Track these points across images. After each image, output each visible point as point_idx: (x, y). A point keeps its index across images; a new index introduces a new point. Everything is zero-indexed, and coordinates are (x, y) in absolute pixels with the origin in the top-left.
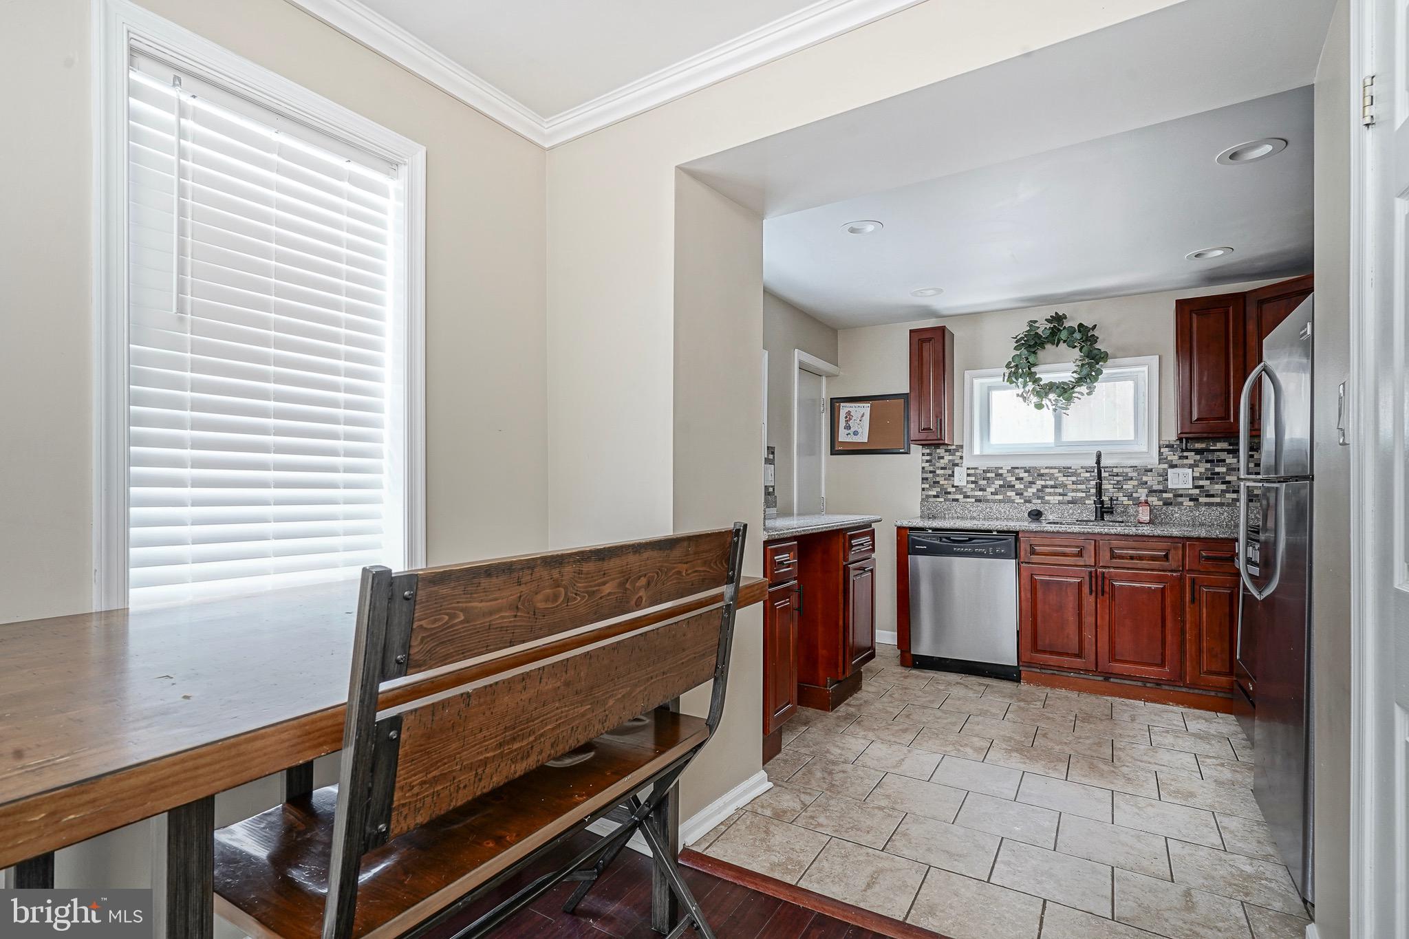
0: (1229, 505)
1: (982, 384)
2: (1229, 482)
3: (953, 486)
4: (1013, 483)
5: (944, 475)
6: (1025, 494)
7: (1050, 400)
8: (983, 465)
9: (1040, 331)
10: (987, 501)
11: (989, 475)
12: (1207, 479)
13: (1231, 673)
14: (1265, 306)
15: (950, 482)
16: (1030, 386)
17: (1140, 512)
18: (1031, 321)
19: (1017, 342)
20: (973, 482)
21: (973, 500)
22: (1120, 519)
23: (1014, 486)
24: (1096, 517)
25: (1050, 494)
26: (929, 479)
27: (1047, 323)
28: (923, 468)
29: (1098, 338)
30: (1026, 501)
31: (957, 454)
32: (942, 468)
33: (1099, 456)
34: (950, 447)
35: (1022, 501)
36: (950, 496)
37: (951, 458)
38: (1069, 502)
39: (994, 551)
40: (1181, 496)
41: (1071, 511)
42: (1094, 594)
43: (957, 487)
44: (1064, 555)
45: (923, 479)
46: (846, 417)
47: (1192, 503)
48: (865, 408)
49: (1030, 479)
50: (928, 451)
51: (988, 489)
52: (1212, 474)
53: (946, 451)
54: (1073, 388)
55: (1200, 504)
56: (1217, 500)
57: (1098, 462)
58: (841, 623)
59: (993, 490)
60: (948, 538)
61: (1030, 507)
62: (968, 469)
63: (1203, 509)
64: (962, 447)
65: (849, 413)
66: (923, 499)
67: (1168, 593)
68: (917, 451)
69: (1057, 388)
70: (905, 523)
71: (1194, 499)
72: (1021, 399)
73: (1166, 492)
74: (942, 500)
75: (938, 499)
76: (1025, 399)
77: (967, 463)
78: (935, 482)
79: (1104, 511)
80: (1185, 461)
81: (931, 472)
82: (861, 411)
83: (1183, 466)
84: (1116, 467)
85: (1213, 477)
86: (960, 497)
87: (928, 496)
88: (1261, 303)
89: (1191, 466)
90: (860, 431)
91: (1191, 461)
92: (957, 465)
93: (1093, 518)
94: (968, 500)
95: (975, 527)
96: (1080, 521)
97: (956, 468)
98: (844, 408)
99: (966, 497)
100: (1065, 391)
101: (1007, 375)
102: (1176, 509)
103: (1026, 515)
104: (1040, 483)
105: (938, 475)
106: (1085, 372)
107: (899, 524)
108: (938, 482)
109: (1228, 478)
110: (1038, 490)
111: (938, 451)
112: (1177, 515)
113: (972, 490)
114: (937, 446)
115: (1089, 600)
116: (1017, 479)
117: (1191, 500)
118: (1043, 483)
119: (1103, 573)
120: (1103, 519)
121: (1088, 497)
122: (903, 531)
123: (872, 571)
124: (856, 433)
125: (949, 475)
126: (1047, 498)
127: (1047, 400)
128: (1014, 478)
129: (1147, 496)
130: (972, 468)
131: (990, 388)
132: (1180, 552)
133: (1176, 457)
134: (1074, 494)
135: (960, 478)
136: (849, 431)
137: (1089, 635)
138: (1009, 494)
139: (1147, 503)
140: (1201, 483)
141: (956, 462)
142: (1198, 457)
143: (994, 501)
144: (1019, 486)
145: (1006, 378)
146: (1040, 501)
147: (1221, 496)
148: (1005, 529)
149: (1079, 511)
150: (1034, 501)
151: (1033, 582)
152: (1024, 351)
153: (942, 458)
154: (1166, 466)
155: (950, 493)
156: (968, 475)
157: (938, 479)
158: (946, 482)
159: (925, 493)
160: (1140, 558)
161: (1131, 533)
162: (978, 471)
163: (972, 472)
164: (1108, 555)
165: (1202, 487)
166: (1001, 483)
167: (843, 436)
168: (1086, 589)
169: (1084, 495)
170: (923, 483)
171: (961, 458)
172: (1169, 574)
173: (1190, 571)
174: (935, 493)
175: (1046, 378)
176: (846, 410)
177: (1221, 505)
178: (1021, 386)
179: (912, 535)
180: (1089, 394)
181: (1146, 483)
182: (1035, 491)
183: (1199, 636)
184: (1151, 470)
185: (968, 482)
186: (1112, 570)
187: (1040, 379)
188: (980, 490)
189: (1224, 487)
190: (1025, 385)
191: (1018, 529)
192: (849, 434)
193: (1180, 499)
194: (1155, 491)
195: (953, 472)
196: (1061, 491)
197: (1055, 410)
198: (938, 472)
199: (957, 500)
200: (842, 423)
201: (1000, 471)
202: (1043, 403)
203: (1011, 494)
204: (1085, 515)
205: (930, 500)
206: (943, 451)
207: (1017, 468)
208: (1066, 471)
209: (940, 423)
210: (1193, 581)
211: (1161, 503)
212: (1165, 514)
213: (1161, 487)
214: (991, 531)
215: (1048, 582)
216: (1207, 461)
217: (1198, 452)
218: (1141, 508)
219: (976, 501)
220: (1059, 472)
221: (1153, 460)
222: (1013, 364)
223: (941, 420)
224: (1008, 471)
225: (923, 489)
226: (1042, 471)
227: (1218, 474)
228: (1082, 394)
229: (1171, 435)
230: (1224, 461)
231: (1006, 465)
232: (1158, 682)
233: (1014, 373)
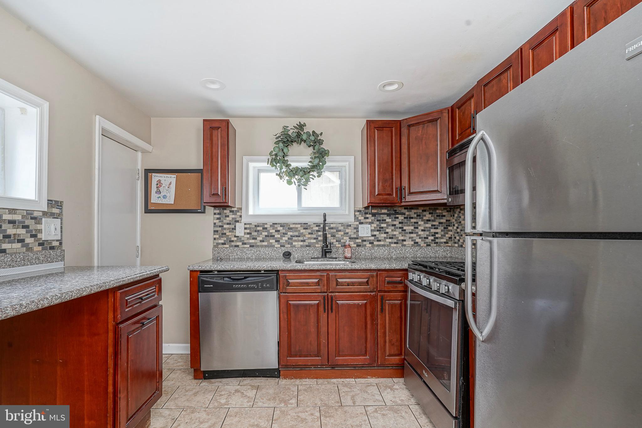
0: (388, 246)
1: (254, 167)
2: (387, 233)
3: (235, 236)
4: (273, 234)
5: (229, 229)
6: (281, 241)
7: (296, 179)
8: (255, 221)
9: (290, 133)
10: (258, 246)
11: (258, 228)
12: (378, 231)
13: (400, 354)
14: (412, 128)
15: (233, 234)
16: (284, 169)
17: (346, 251)
18: (285, 126)
19: (277, 138)
20: (248, 234)
21: (248, 246)
22: (334, 256)
23: (274, 236)
24: (322, 256)
25: (296, 241)
26: (219, 231)
27: (294, 128)
28: (215, 224)
29: (323, 141)
30: (281, 246)
31: (238, 214)
32: (228, 224)
33: (325, 216)
34: (233, 209)
35: (279, 246)
36: (233, 244)
37: (233, 216)
38: (307, 246)
39: (262, 286)
40: (365, 241)
41: (308, 252)
42: (326, 311)
43: (238, 237)
44: (308, 284)
45: (215, 231)
46: (157, 184)
47: (370, 245)
48: (172, 179)
49: (284, 231)
50: (217, 211)
51: (258, 238)
52: (380, 228)
53: (231, 211)
54: (309, 172)
55: (375, 246)
56: (382, 243)
57: (325, 220)
58: (110, 389)
59: (261, 239)
60: (230, 278)
61: (284, 250)
62: (245, 224)
63: (376, 248)
64: (241, 209)
65: (159, 181)
66: (215, 246)
67: (368, 306)
68: (210, 210)
69: (301, 171)
70: (196, 268)
71: (371, 243)
72: (278, 177)
73: (357, 238)
74: (228, 246)
75: (225, 246)
76: (281, 178)
77: (244, 220)
78: (223, 234)
79: (326, 252)
80: (367, 220)
81: (220, 226)
82: (169, 180)
83: (366, 223)
84: (332, 223)
85: (380, 229)
86: (240, 244)
87: (218, 244)
88: (409, 126)
89: (371, 223)
90: (168, 195)
91: (370, 220)
92: (238, 221)
93: (320, 256)
94: (245, 246)
95: (249, 269)
96: (313, 258)
97: (237, 224)
98: (155, 178)
99: (244, 244)
100: (305, 172)
101: (270, 160)
102: (363, 249)
103: (282, 255)
104: (290, 234)
105: (225, 229)
106: (317, 161)
107: (191, 268)
108: (225, 234)
109: (387, 230)
110: (289, 239)
111: (225, 211)
112: (363, 253)
113: (248, 238)
114: (225, 207)
115: (323, 316)
116: (276, 231)
117: (370, 243)
118: (291, 234)
119: (332, 297)
120: (326, 255)
121: (317, 243)
122: (195, 274)
123: (157, 318)
124: (165, 197)
125: (233, 229)
126: (294, 243)
127: (294, 179)
128: (274, 231)
129: (349, 241)
130: (248, 224)
131: (260, 171)
132: (375, 279)
133: (363, 218)
134: (309, 241)
135: (240, 231)
136: (159, 195)
137: (323, 341)
138: (271, 241)
139: (349, 246)
140: (375, 233)
141: (237, 219)
142: (373, 218)
143: (262, 246)
144: (277, 236)
145: (270, 162)
146: (289, 246)
147: (384, 241)
148: (270, 269)
149: (312, 252)
150: (287, 246)
151: (288, 306)
152: (281, 145)
153: (228, 216)
154: (358, 223)
155: (233, 241)
156: (245, 229)
157: (225, 231)
158: (230, 234)
159: (216, 241)
160: (353, 284)
161: (348, 268)
162: (251, 226)
163: (248, 226)
164: (335, 283)
165: (375, 235)
166: (266, 234)
167: (154, 199)
168: (321, 309)
169: (315, 241)
170: (214, 234)
171: (241, 216)
172: (369, 294)
173: (380, 291)
174: (223, 242)
175: (294, 165)
176: (158, 179)
177: (384, 246)
178: (279, 169)
179: (202, 277)
180: (319, 176)
181: (348, 233)
182: (287, 239)
183: (385, 333)
184: (350, 226)
185: (245, 233)
186: (337, 294)
187: (290, 165)
188: (254, 239)
189: (385, 235)
190: (281, 169)
191: (278, 269)
192: (160, 197)
193: (364, 243)
194: (352, 238)
195: (235, 226)
196: (301, 238)
197: (299, 186)
198: (225, 226)
199: (237, 246)
200: (154, 189)
201: (266, 226)
202: (292, 180)
203: (272, 241)
204: (315, 254)
205: (220, 246)
206: (229, 211)
207: (276, 224)
208: (306, 226)
209: (225, 190)
210: (382, 297)
211: (355, 245)
212: (357, 252)
213: (355, 236)
214: (260, 271)
215: (297, 306)
216: (378, 221)
217: (374, 215)
218: (346, 249)
219: (251, 246)
220: (301, 226)
221: (351, 219)
222: (274, 153)
223: (226, 188)
224: (271, 226)
225: (215, 239)
226: (291, 226)
227: (382, 228)
228: (315, 177)
229: (360, 206)
230: (385, 220)
231: (270, 221)
232: (363, 366)
233: (275, 159)
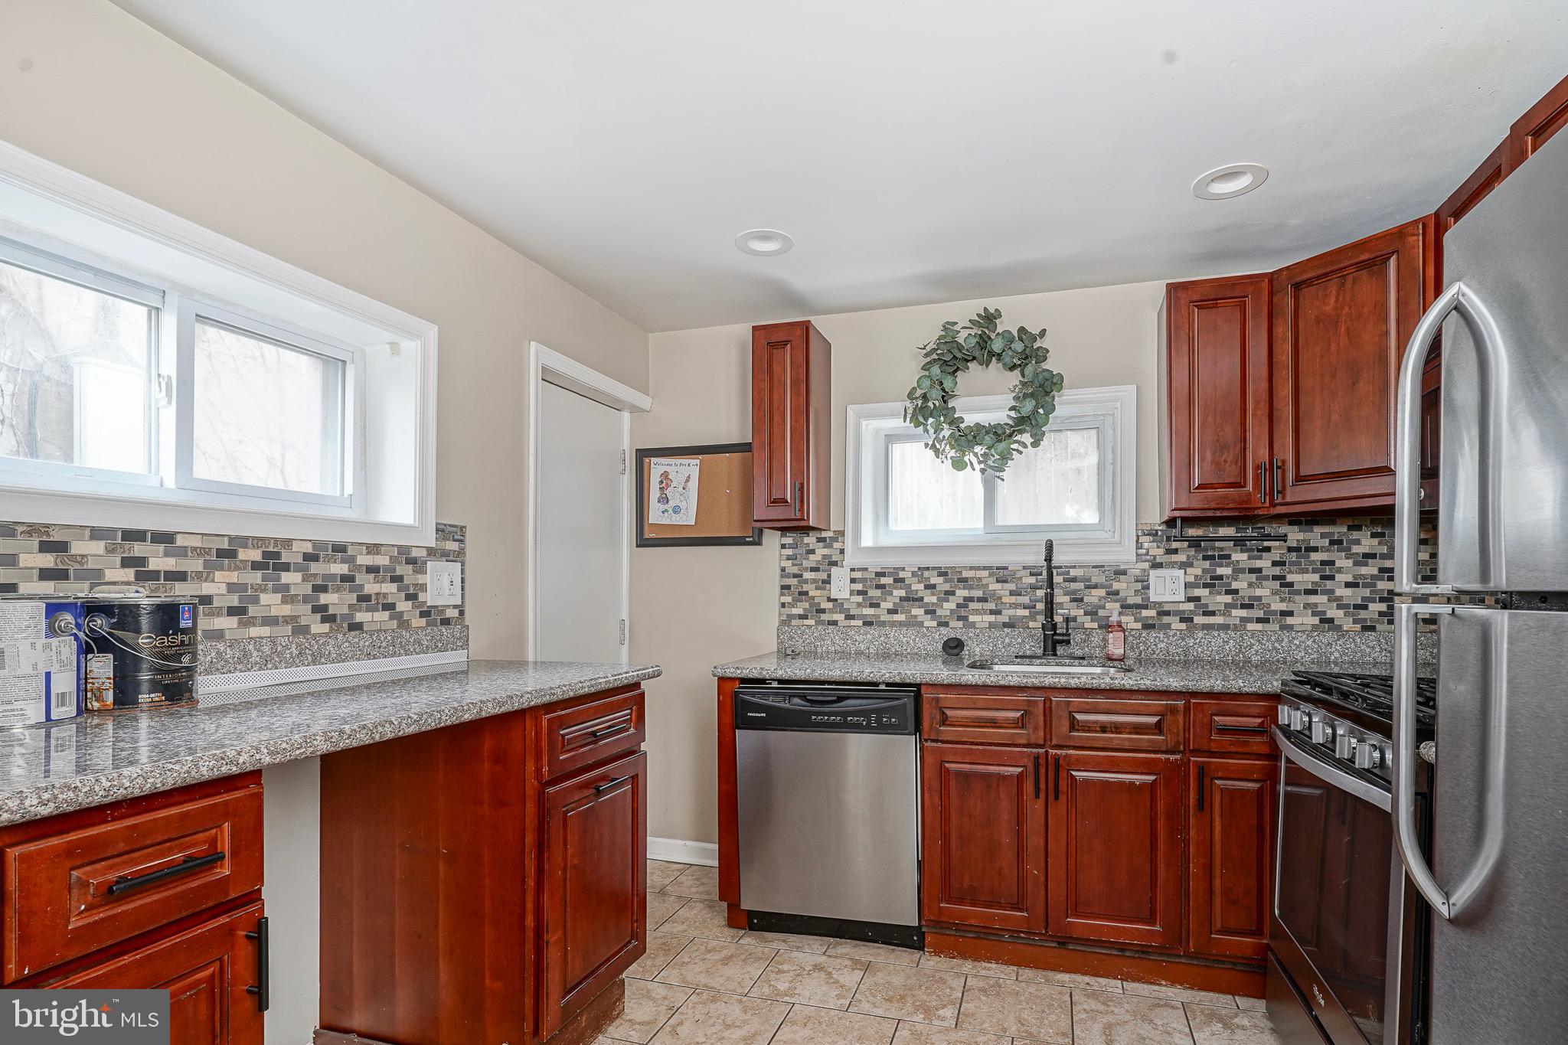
0: (1236, 628)
1: (877, 431)
2: (1236, 592)
3: (829, 600)
4: (920, 594)
5: (814, 581)
6: (939, 612)
7: (976, 455)
8: (875, 563)
9: (960, 339)
10: (883, 624)
11: (884, 580)
12: (1205, 586)
14: (1306, 293)
15: (825, 593)
16: (946, 432)
17: (1111, 641)
18: (946, 323)
19: (926, 355)
20: (859, 593)
21: (860, 623)
22: (1079, 653)
23: (921, 599)
24: (1045, 650)
25: (976, 612)
26: (792, 588)
27: (971, 326)
28: (783, 570)
29: (1048, 352)
30: (940, 624)
31: (836, 545)
32: (813, 570)
33: (1049, 547)
34: (824, 534)
35: (934, 624)
36: (824, 617)
37: (826, 551)
38: (1005, 625)
39: (879, 720)
40: (1168, 613)
41: (1007, 640)
42: (1042, 795)
43: (836, 600)
44: (994, 723)
45: (783, 587)
46: (661, 482)
47: (1183, 626)
48: (691, 467)
49: (947, 587)
50: (788, 540)
51: (884, 605)
52: (1212, 578)
53: (820, 540)
54: (1010, 436)
55: (1196, 626)
56: (1218, 620)
57: (1049, 559)
58: (530, 921)
59: (890, 606)
60: (803, 697)
61: (946, 633)
62: (852, 570)
63: (1200, 635)
64: (842, 533)
65: (665, 475)
66: (783, 623)
67: (1161, 792)
68: (772, 540)
69: (988, 433)
70: (730, 672)
71: (1186, 619)
72: (930, 453)
73: (1146, 607)
74: (811, 622)
75: (806, 622)
76: (937, 453)
77: (851, 559)
78: (801, 593)
79: (1054, 642)
80: (1175, 558)
81: (795, 576)
82: (685, 471)
83: (1172, 565)
84: (1075, 567)
85: (1213, 582)
86: (839, 617)
87: (790, 617)
88: (1298, 287)
89: (1183, 566)
90: (683, 505)
91: (1181, 557)
92: (835, 564)
93: (1040, 652)
94: (853, 623)
95: (847, 678)
96: (1022, 657)
97: (834, 569)
98: (657, 467)
99: (849, 617)
100: (998, 439)
101: (910, 412)
102: (1162, 636)
103: (940, 647)
104: (961, 593)
105: (806, 581)
106: (1028, 409)
107: (720, 672)
108: (806, 593)
109: (1235, 585)
110: (958, 606)
111: (806, 540)
112: (1162, 645)
113: (859, 605)
114: (807, 530)
115: (1035, 808)
116: (927, 587)
117: (1182, 620)
118: (966, 593)
119: (1057, 759)
120: (1054, 650)
121: (1032, 617)
122: (728, 686)
123: (635, 778)
124: (676, 510)
125: (824, 582)
126: (972, 618)
127: (971, 454)
128: (921, 586)
129: (1120, 614)
130: (859, 570)
131: (891, 438)
132: (1181, 719)
133: (1161, 551)
134: (1012, 612)
135: (841, 586)
136: (666, 507)
137: (1034, 871)
138: (915, 611)
139: (1120, 626)
140: (1197, 592)
141: (834, 559)
142: (1192, 552)
143: (893, 624)
144: (930, 599)
145: (909, 416)
146: (960, 624)
147: (1224, 614)
148: (897, 680)
149: (1020, 640)
150: (952, 624)
151: (943, 774)
152: (937, 370)
153: (813, 552)
154: (1146, 565)
155: (823, 611)
156: (853, 581)
157: (805, 588)
158: (818, 593)
159: (786, 611)
160: (1117, 728)
161: (1103, 686)
162: (867, 575)
163: (858, 575)
164: (1066, 724)
165: (1198, 599)
166: (903, 593)
167: (656, 514)
168: (1029, 787)
169: (1026, 613)
170: (782, 594)
171: (842, 551)
172: (1163, 757)
173: (1197, 752)
174: (800, 611)
175: (969, 419)
176: (661, 470)
177: (1225, 627)
178: (932, 431)
179: (741, 693)
180: (1035, 444)
181: (1117, 593)
182: (953, 606)
184: (1124, 573)
185: (852, 592)
186: (1071, 752)
187: (961, 420)
188: (872, 605)
189: (1228, 599)
190: (938, 429)
191: (918, 681)
192: (666, 511)
193: (1166, 620)
194: (1130, 607)
195: (829, 576)
196: (992, 606)
197: (983, 471)
198: (807, 575)
199: (835, 623)
200: (654, 493)
201: (902, 575)
202: (966, 459)
203: (918, 612)
204: (1028, 647)
205: (794, 622)
206: (814, 540)
207: (928, 569)
208: (1002, 575)
209: (801, 490)
210: (1202, 770)
211: (1139, 626)
212: (1144, 643)
213: (1138, 600)
214: (876, 684)
215: (966, 777)
216: (1205, 558)
217: (1195, 543)
218: (1111, 635)
219: (866, 624)
220: (990, 575)
221: (1125, 554)
222: (919, 393)
223: (802, 485)
224: (914, 574)
225: (783, 605)
226: (965, 574)
227: (1221, 577)
228: (1025, 446)
229: (1155, 517)
230: (1228, 557)
231: (912, 562)
232: (1144, 950)
233: (922, 408)
